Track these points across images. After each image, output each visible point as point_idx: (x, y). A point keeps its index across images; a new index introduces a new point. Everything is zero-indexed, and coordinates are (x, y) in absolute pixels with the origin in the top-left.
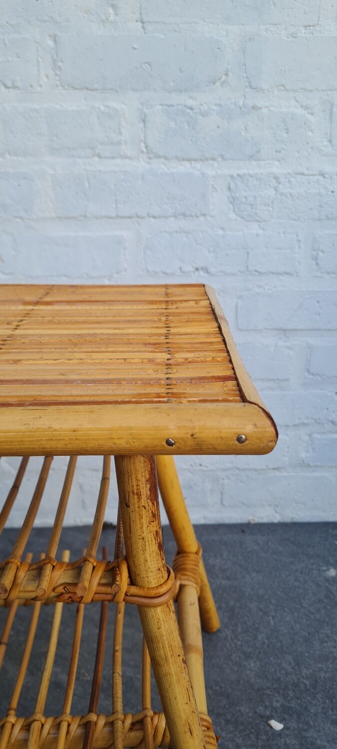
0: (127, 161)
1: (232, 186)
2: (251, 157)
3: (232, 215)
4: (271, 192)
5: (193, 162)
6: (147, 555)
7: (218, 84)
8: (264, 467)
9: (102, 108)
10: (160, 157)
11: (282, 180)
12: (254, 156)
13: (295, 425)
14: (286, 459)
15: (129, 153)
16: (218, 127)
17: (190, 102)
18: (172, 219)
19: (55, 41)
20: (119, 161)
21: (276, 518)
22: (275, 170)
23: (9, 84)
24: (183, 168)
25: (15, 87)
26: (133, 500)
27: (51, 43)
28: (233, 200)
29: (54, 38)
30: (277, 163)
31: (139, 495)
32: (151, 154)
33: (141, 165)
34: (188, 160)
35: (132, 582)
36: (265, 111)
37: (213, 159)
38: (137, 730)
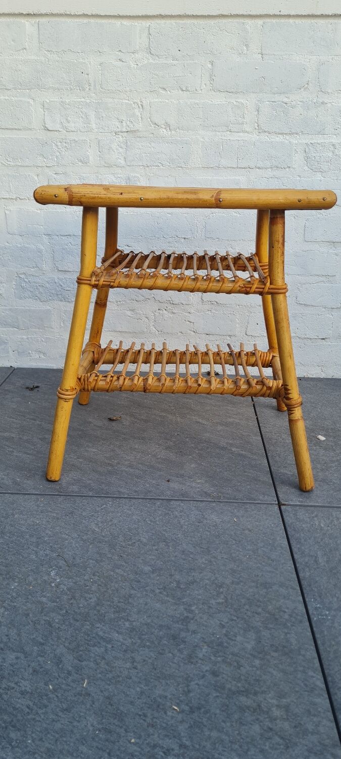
0: (246, 134)
1: (307, 150)
2: (319, 133)
3: (306, 168)
4: (330, 154)
5: (284, 135)
6: (279, 270)
7: (302, 89)
8: (316, 337)
9: (235, 103)
10: (265, 132)
11: (337, 147)
12: (321, 133)
13: (337, 308)
14: (330, 332)
15: (247, 130)
16: (301, 114)
17: (286, 100)
18: (270, 170)
19: (212, 64)
20: (241, 134)
21: (323, 376)
22: (333, 141)
23: (184, 89)
24: (280, 139)
25: (186, 90)
26: (276, 245)
27: (210, 66)
28: (307, 159)
29: (212, 63)
30: (334, 136)
31: (278, 241)
32: (260, 130)
33: (254, 137)
34: (282, 134)
35: (271, 284)
36: (329, 105)
37: (297, 134)
38: (260, 384)
